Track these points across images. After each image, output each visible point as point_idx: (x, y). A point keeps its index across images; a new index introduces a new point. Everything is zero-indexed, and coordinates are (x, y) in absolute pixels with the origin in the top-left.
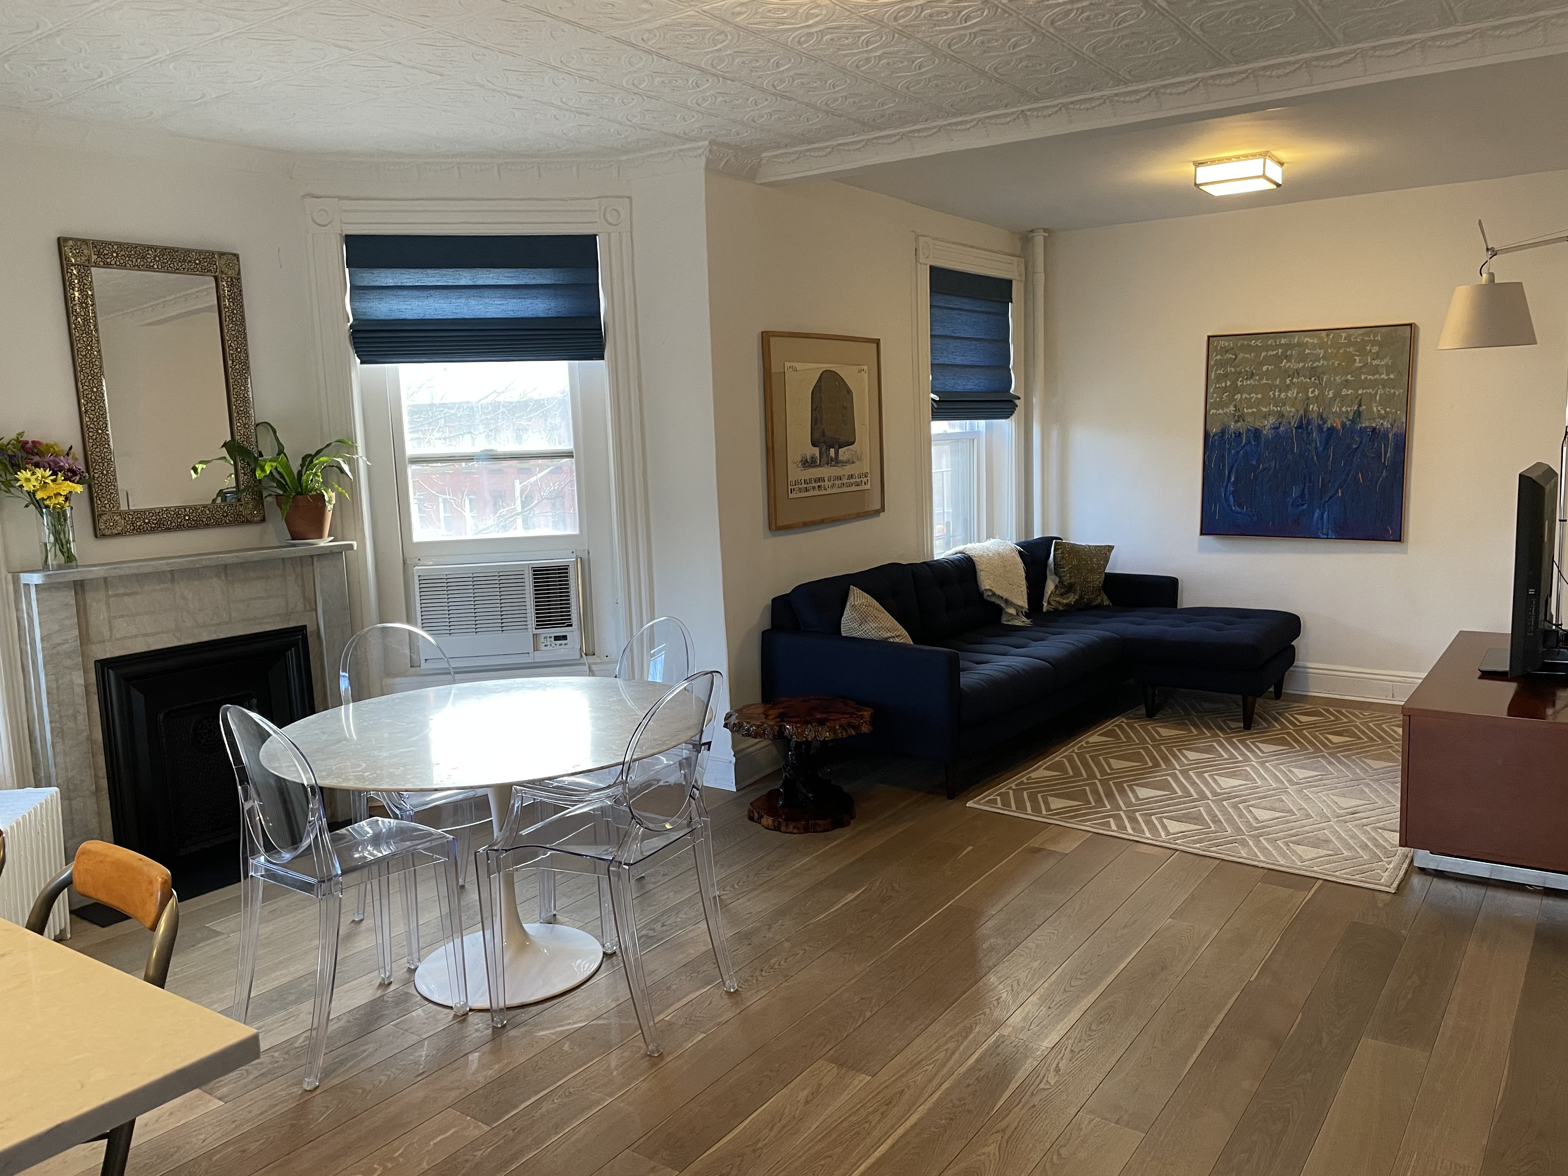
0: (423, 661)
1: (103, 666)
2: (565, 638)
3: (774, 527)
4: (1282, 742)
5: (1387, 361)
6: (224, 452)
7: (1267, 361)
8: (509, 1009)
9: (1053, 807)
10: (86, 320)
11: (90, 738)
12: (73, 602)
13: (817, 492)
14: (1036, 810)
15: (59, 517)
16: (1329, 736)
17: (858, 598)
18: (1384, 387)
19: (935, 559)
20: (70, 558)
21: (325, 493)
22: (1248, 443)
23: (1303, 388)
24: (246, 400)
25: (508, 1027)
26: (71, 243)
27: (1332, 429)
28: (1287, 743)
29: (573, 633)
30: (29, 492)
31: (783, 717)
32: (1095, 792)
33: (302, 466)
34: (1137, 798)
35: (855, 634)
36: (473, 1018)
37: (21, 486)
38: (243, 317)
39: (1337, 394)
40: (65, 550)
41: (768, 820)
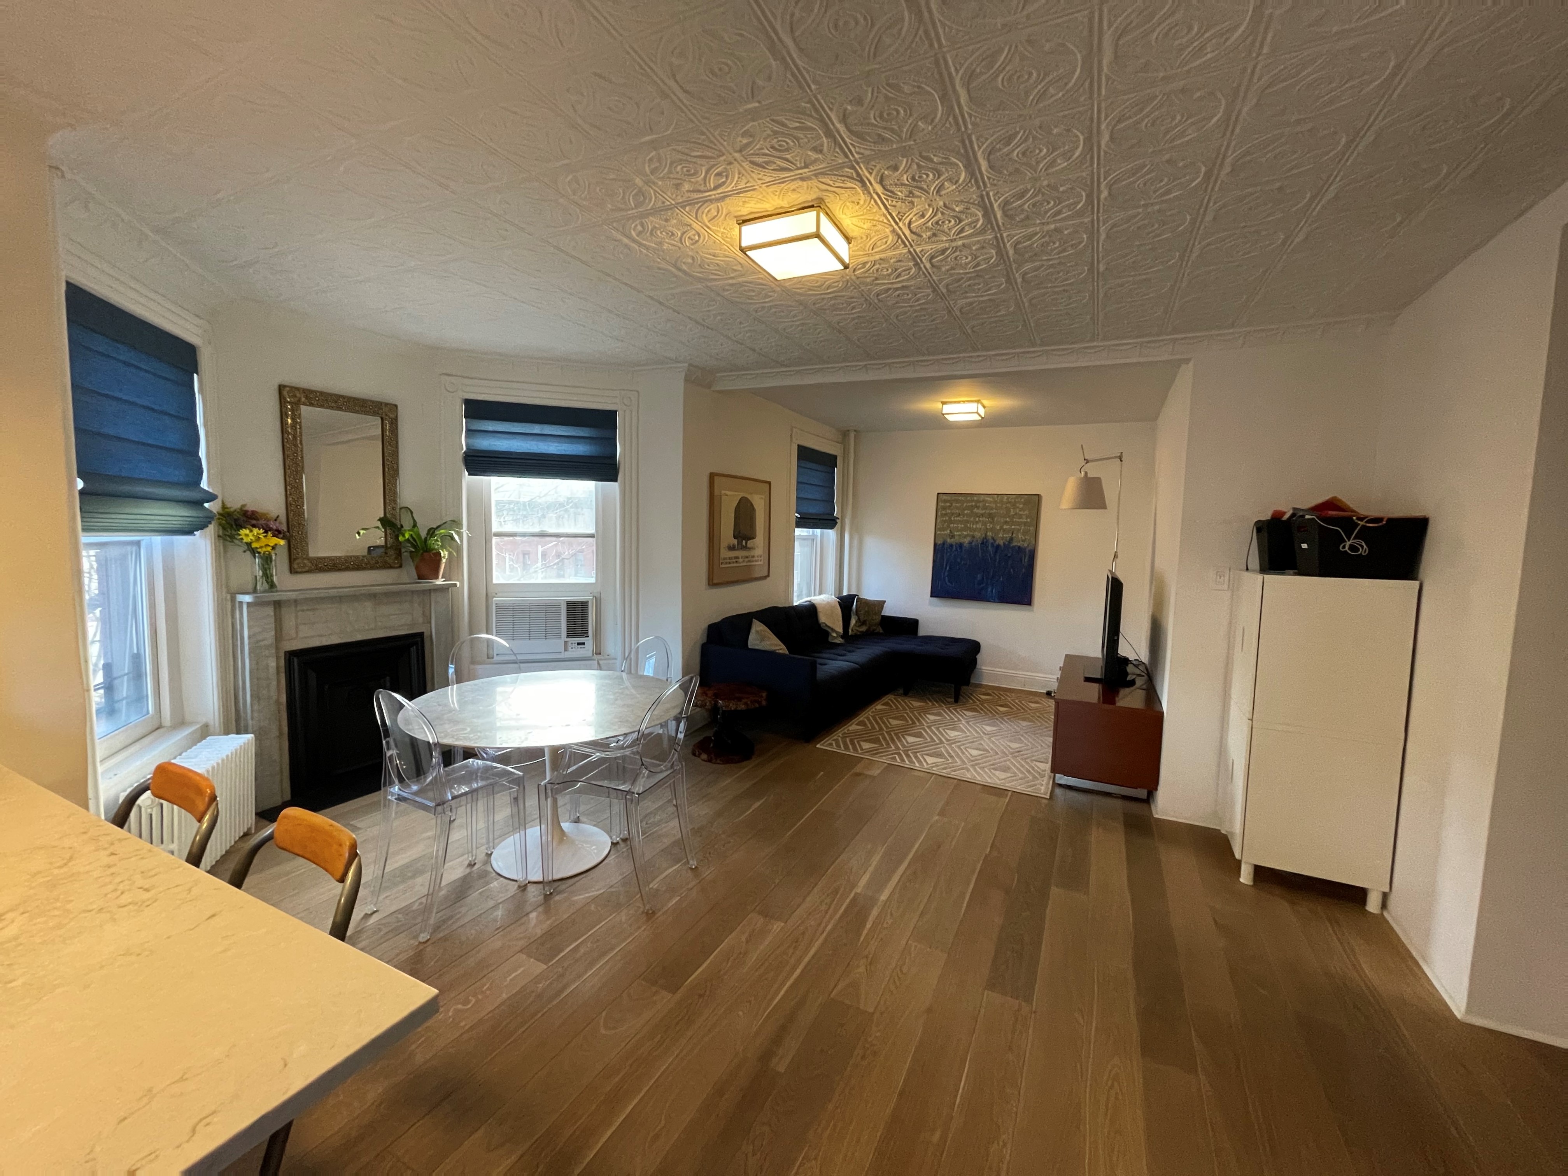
0: (495, 655)
1: (291, 655)
2: (583, 644)
3: (711, 583)
4: (975, 710)
5: (1026, 512)
6: (379, 524)
7: (967, 508)
8: (554, 881)
9: (864, 748)
10: (295, 437)
11: (278, 702)
12: (272, 614)
13: (735, 565)
14: (855, 749)
15: (267, 560)
16: (998, 707)
17: (758, 627)
18: (1025, 525)
19: (795, 604)
20: (272, 585)
21: (441, 552)
22: (956, 550)
23: (984, 524)
24: (395, 493)
25: (554, 894)
26: (288, 389)
27: (998, 546)
28: (977, 711)
29: (589, 642)
30: (247, 543)
31: (717, 696)
32: (885, 739)
33: (428, 534)
34: (907, 742)
35: (757, 647)
36: (531, 889)
37: (242, 539)
38: (397, 442)
39: (1001, 528)
40: (269, 580)
41: (704, 756)
